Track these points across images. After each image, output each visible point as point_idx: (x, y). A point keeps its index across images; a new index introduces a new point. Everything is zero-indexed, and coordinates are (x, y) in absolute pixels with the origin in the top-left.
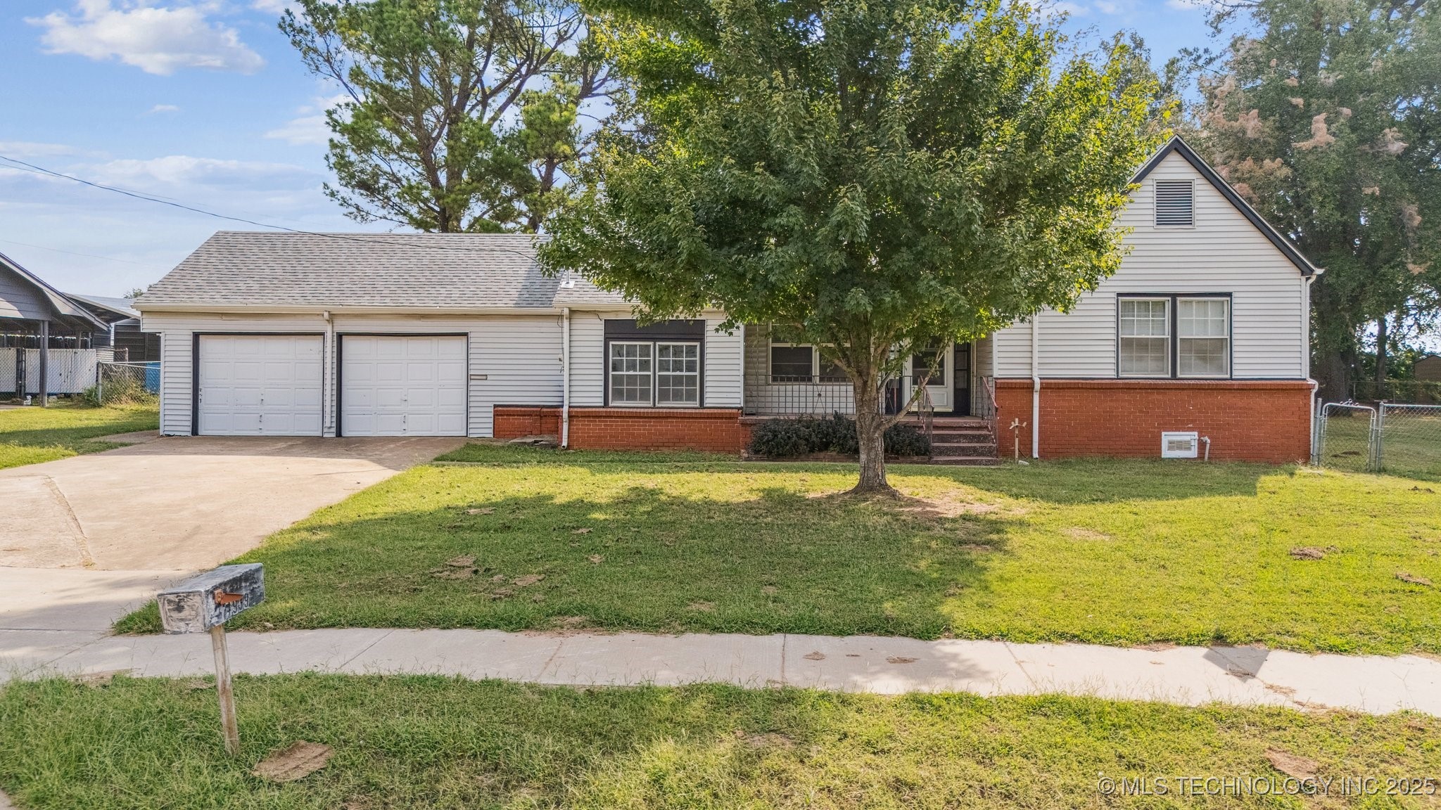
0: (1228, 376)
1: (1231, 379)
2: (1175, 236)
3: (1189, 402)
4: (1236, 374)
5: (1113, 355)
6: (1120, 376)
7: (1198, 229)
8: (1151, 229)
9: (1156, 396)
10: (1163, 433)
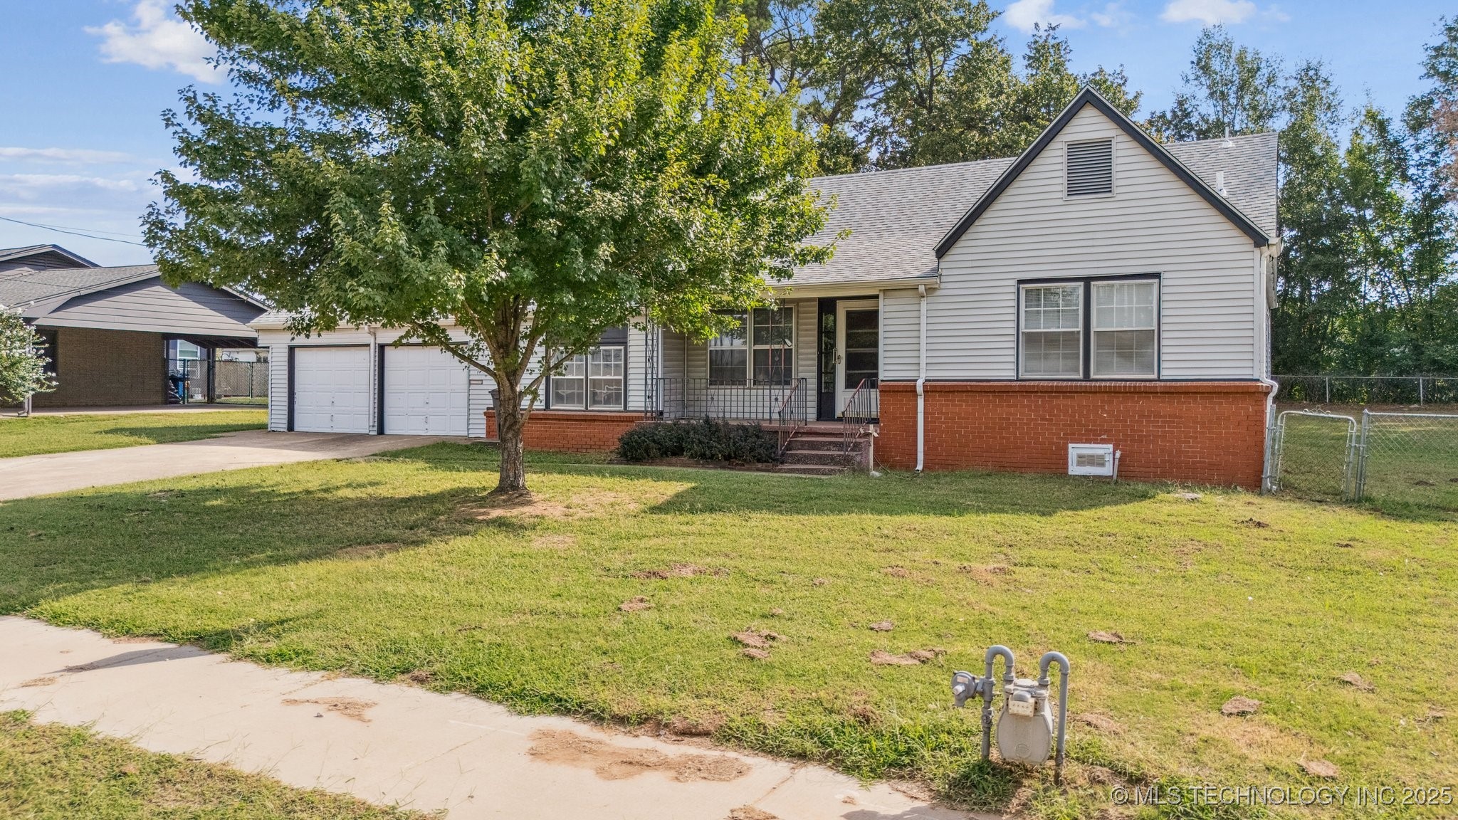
0: (1155, 376)
1: (1159, 380)
2: (1090, 207)
3: (1103, 407)
4: (1166, 374)
5: (1014, 352)
6: (1020, 377)
7: (1119, 197)
8: (1060, 202)
9: (1061, 401)
10: (1070, 445)
